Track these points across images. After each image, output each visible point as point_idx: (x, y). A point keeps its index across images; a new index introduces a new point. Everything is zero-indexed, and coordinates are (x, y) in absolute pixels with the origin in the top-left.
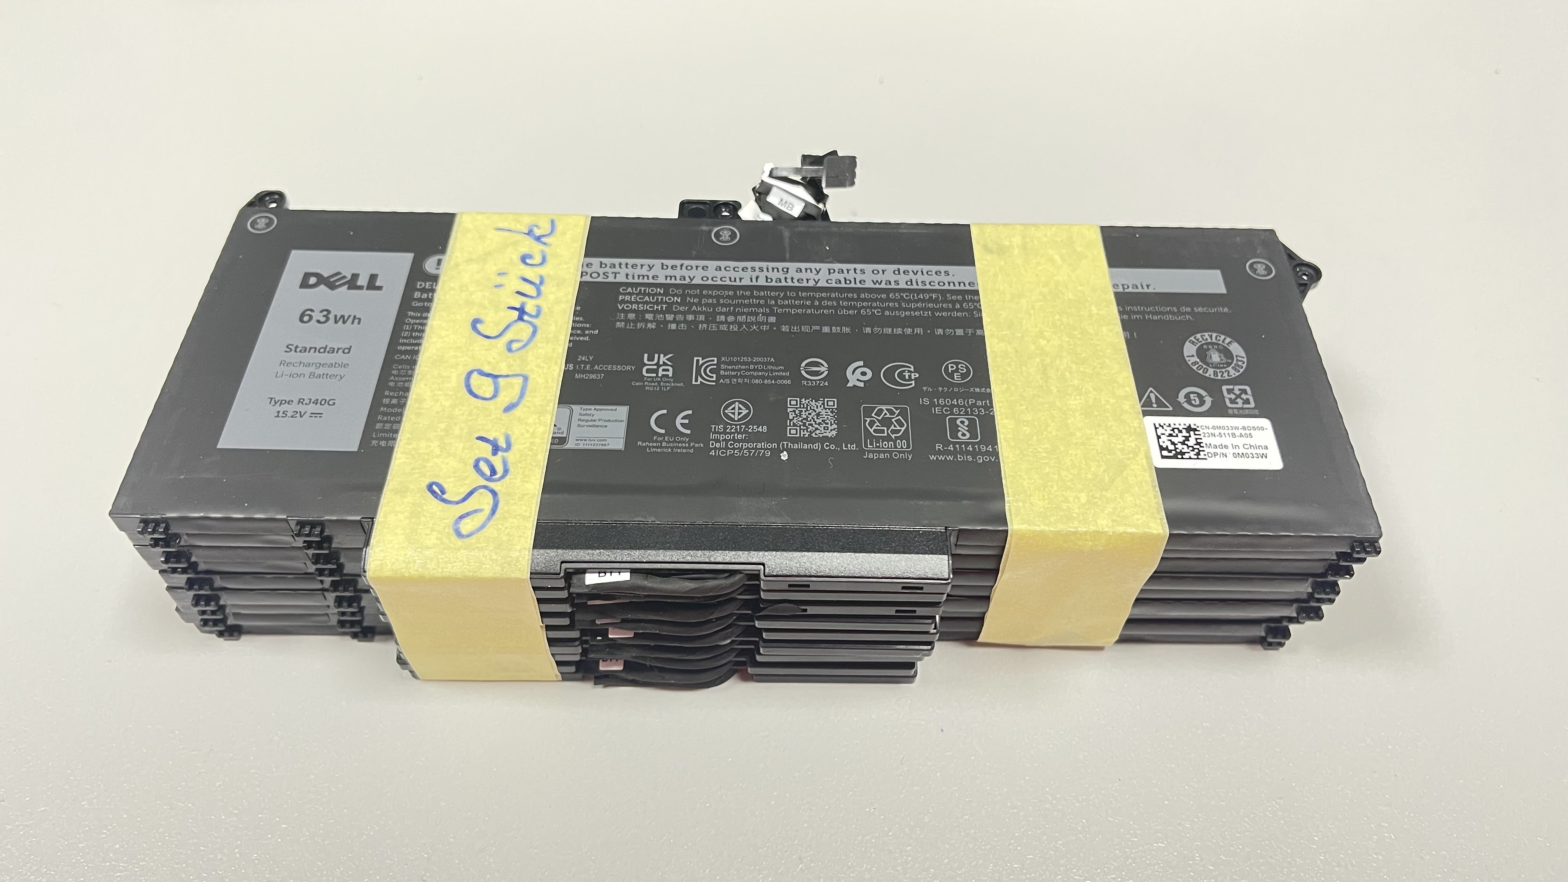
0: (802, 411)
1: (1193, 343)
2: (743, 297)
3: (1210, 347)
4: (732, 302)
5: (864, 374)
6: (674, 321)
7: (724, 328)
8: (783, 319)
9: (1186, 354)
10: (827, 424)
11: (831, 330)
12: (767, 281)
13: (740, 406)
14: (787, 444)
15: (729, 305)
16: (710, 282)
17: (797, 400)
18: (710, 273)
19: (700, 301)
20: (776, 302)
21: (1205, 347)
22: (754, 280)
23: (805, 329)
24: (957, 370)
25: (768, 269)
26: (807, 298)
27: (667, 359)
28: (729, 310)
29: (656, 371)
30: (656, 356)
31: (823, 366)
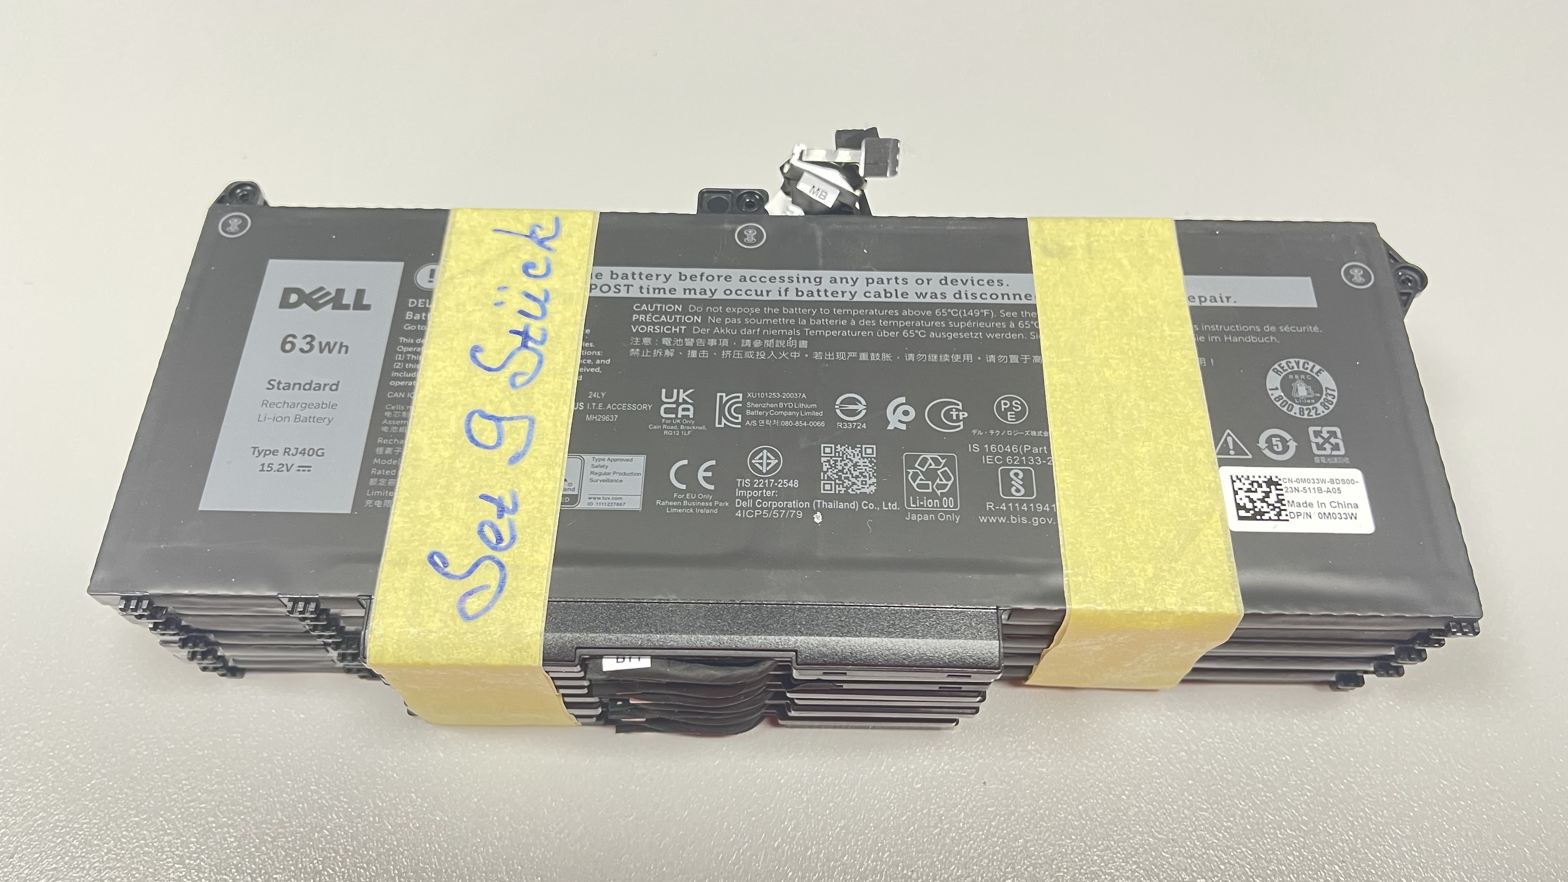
0: (836, 461)
1: (1277, 372)
2: (772, 316)
3: (1297, 377)
4: (759, 321)
5: (906, 413)
6: (694, 347)
7: (749, 355)
8: (816, 343)
9: (1269, 386)
10: (865, 477)
11: (869, 357)
12: (797, 295)
13: (769, 454)
14: (821, 503)
15: (756, 326)
16: (733, 296)
17: (831, 447)
18: (735, 284)
19: (723, 321)
20: (808, 322)
21: (1291, 377)
22: (783, 293)
23: (841, 356)
24: (1010, 409)
25: (798, 278)
26: (842, 317)
27: (686, 396)
28: (756, 332)
29: (675, 411)
30: (675, 391)
31: (861, 403)
